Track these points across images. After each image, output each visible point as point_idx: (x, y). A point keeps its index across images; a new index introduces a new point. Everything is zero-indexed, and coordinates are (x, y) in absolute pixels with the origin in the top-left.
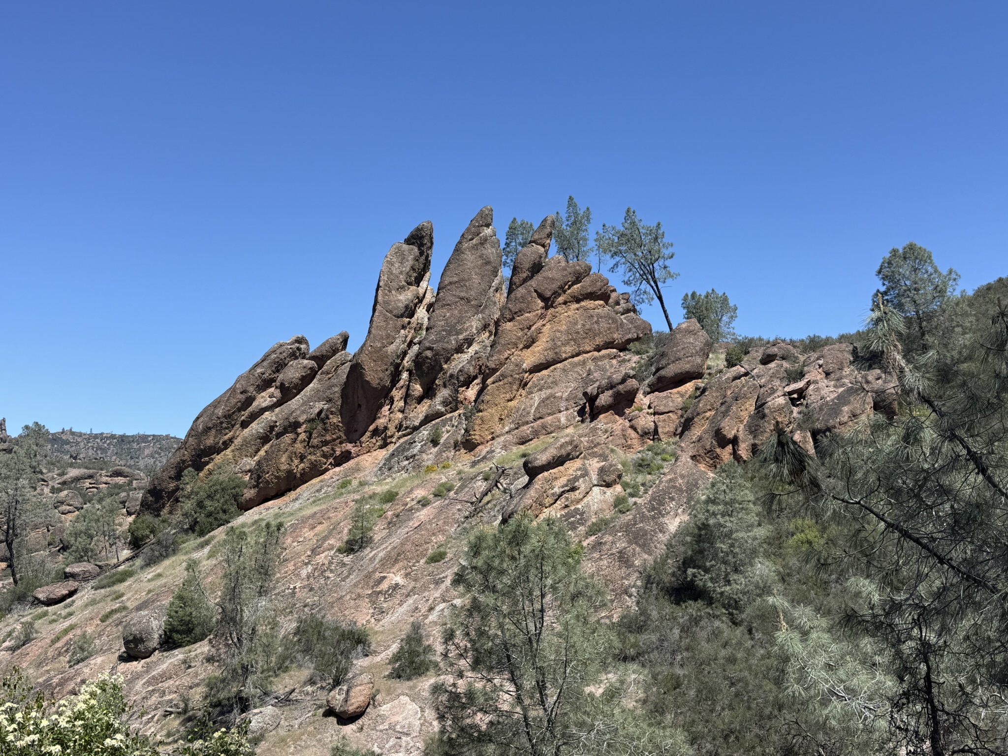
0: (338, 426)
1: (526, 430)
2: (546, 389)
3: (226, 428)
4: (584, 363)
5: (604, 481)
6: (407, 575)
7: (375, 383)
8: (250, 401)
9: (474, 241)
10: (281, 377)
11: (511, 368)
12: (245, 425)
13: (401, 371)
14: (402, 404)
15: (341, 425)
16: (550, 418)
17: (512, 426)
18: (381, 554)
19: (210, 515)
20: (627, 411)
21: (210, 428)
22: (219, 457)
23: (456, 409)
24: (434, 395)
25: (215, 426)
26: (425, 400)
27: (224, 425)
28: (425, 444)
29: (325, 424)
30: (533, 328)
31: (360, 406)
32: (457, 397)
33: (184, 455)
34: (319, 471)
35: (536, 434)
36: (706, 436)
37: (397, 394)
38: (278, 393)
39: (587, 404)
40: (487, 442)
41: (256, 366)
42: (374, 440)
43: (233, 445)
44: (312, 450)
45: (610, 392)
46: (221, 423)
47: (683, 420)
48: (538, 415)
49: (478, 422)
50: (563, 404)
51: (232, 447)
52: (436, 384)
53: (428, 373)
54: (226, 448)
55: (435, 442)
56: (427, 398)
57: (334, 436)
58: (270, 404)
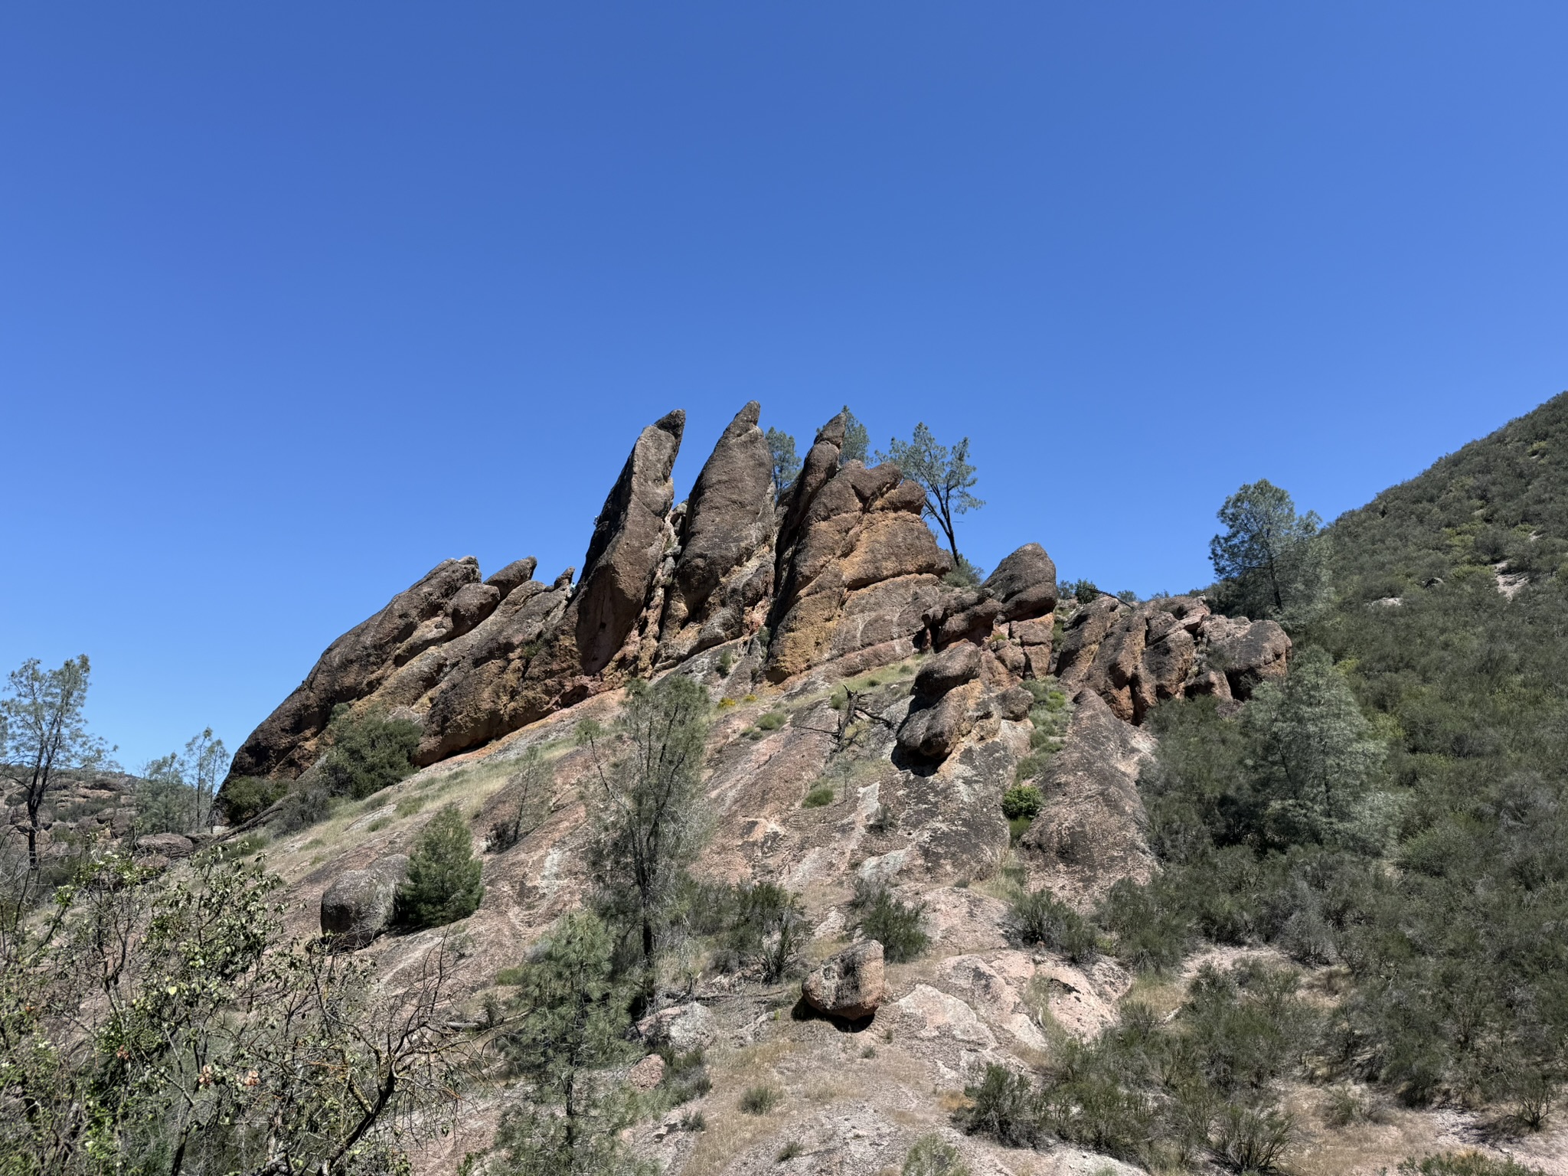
0: (571, 650)
1: (854, 658)
2: (869, 610)
3: (374, 664)
4: (907, 585)
5: (1012, 712)
6: (784, 822)
7: (630, 593)
8: (410, 629)
9: (743, 437)
10: (451, 604)
11: (830, 577)
12: (400, 661)
13: (655, 587)
14: (656, 628)
15: (575, 649)
16: (881, 645)
17: (834, 652)
18: (732, 794)
19: (370, 769)
20: (986, 640)
21: (351, 662)
22: (360, 703)
23: (740, 634)
24: (707, 617)
25: (359, 658)
26: (691, 624)
27: (372, 659)
28: (709, 674)
29: (551, 647)
30: (851, 532)
31: (603, 625)
32: (742, 619)
33: (308, 698)
34: (536, 712)
35: (867, 664)
36: (1098, 673)
37: (652, 615)
38: (448, 622)
39: (928, 631)
40: (801, 672)
41: (420, 584)
42: (619, 674)
43: (381, 687)
44: (529, 683)
45: (962, 615)
46: (369, 655)
47: (1057, 655)
48: (867, 641)
49: (789, 644)
50: (895, 630)
51: (381, 690)
52: (710, 603)
53: (697, 588)
54: (371, 692)
55: (722, 671)
56: (695, 620)
57: (564, 665)
58: (438, 635)
